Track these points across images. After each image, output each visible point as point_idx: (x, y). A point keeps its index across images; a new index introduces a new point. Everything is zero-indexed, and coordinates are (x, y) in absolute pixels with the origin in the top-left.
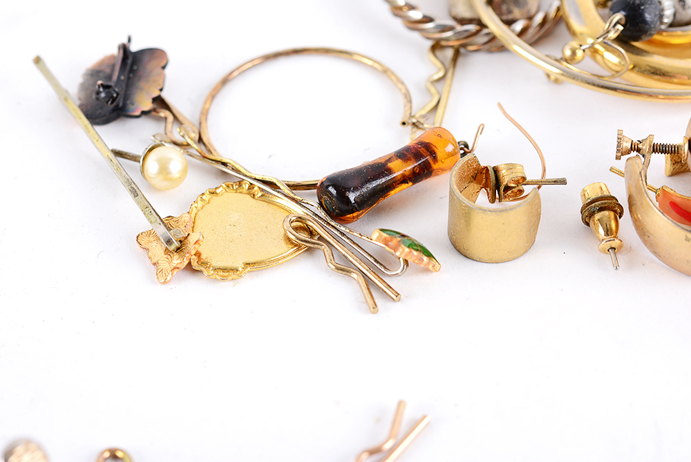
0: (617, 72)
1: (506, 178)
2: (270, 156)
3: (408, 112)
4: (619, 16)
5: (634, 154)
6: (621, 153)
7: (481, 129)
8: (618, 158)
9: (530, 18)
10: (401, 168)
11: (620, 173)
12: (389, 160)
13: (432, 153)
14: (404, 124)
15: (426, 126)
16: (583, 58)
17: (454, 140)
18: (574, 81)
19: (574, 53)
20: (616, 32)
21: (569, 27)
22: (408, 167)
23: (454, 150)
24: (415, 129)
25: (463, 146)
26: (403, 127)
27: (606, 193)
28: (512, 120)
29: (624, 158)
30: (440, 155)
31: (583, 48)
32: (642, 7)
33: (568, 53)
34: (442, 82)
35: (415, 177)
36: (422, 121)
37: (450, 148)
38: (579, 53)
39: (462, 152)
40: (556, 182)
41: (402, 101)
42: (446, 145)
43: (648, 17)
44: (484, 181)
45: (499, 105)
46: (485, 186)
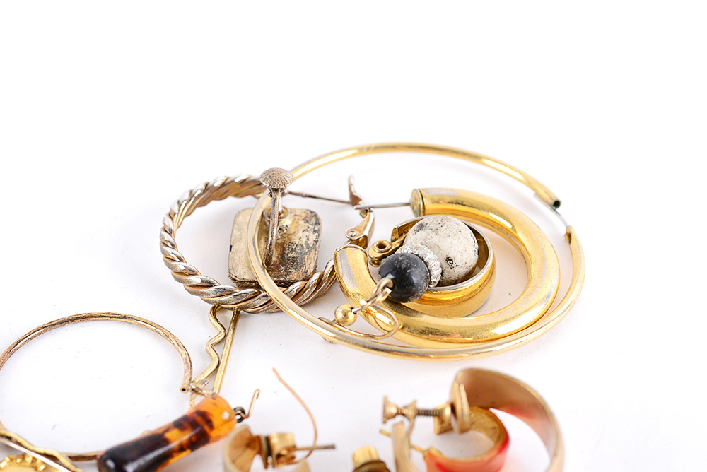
0: (389, 332)
1: (278, 446)
2: (54, 427)
3: (189, 378)
4: (387, 280)
5: (399, 418)
6: (387, 417)
7: (257, 394)
8: (385, 423)
9: (307, 279)
10: (177, 438)
11: (388, 435)
12: (167, 430)
13: (209, 422)
14: (184, 390)
15: (204, 392)
16: (355, 320)
17: (229, 407)
18: (346, 344)
19: (346, 315)
20: (384, 295)
21: (342, 288)
22: (185, 437)
23: (230, 417)
24: (195, 395)
25: (239, 412)
26: (183, 393)
27: (375, 457)
28: (286, 385)
29: (391, 422)
30: (216, 422)
31: (353, 310)
32: (408, 271)
33: (340, 316)
34: (222, 345)
35: (193, 445)
36: (201, 387)
37: (226, 415)
38: (351, 316)
39: (238, 417)
40: (326, 448)
41: (183, 366)
42: (221, 413)
43: (415, 280)
44: (257, 448)
45: (274, 369)
46: (260, 452)
